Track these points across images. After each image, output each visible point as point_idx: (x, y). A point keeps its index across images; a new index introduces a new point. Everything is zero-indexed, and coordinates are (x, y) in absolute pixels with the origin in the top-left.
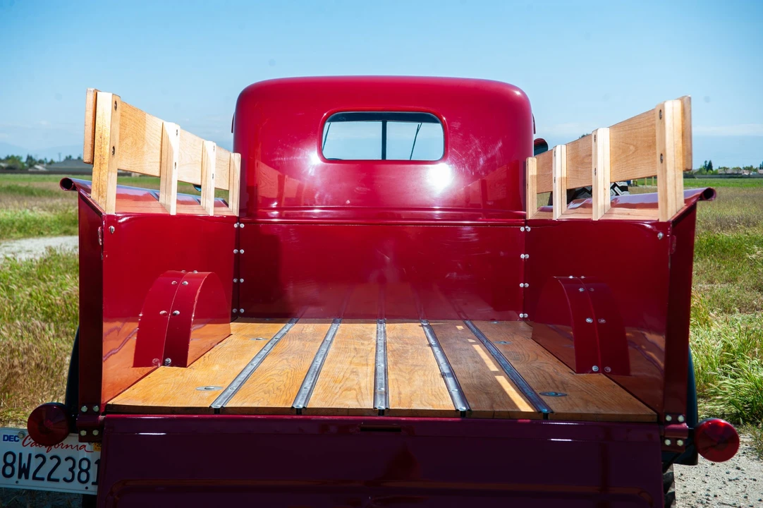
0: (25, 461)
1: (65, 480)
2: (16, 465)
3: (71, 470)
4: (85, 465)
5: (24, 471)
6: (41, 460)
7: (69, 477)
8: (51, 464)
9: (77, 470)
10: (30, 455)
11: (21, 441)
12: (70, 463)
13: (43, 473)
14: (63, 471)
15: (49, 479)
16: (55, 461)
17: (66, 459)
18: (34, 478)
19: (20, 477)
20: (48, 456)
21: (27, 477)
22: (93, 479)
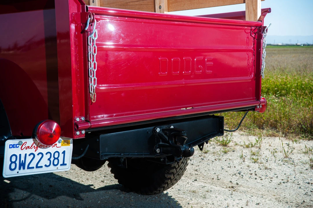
0: (23, 159)
1: (46, 166)
2: (18, 162)
3: (49, 159)
4: (56, 156)
5: (22, 165)
6: (32, 156)
7: (48, 164)
8: (37, 158)
9: (52, 159)
10: (26, 155)
11: (20, 146)
12: (49, 155)
13: (33, 164)
14: (45, 161)
15: (37, 167)
16: (40, 156)
17: (46, 154)
18: (28, 168)
19: (20, 169)
20: (36, 153)
21: (24, 168)
22: (61, 162)
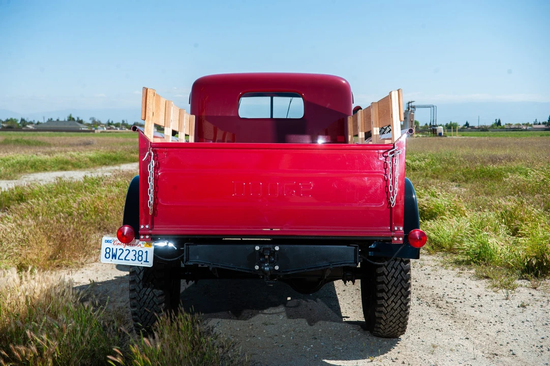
0: (114, 252)
1: (132, 260)
2: (111, 253)
3: (135, 255)
4: (140, 254)
5: (114, 256)
6: (121, 251)
7: (134, 259)
8: (125, 253)
9: (137, 256)
10: (117, 249)
11: (113, 242)
12: (134, 252)
13: (122, 257)
14: (131, 256)
15: (125, 259)
16: (128, 251)
17: (133, 251)
18: (119, 259)
19: (112, 258)
20: (124, 249)
21: (115, 258)
22: (144, 259)
